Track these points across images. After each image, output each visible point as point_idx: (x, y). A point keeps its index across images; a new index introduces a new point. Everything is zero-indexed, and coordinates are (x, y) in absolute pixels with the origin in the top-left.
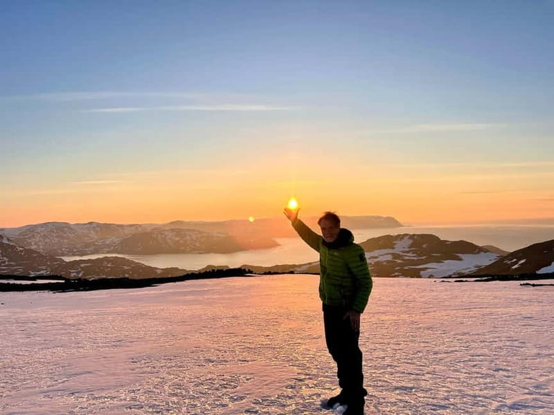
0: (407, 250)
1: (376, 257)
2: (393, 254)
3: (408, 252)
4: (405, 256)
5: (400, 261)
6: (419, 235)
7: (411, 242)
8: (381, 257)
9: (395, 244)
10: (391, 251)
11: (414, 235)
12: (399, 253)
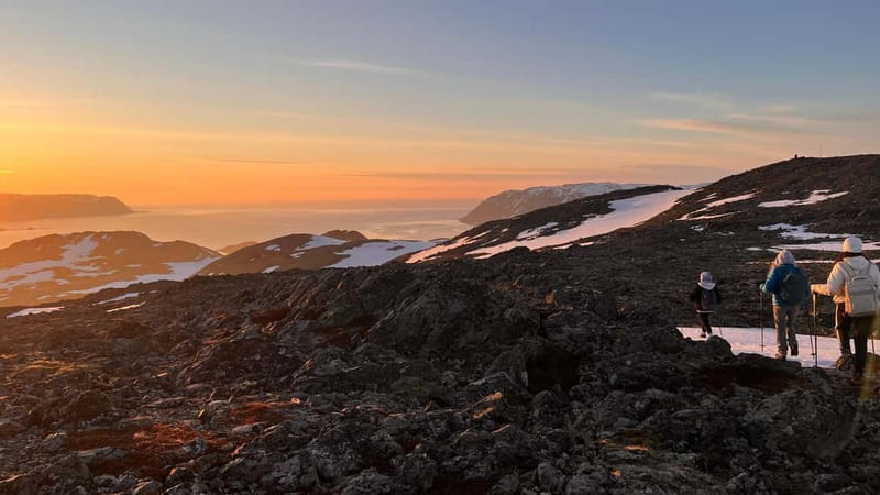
0: (87, 259)
1: (23, 277)
2: (55, 269)
3: (87, 264)
4: (80, 271)
5: (66, 282)
6: (109, 234)
7: (95, 245)
8: (31, 276)
9: (64, 250)
10: (54, 263)
11: (102, 233)
12: (68, 266)
